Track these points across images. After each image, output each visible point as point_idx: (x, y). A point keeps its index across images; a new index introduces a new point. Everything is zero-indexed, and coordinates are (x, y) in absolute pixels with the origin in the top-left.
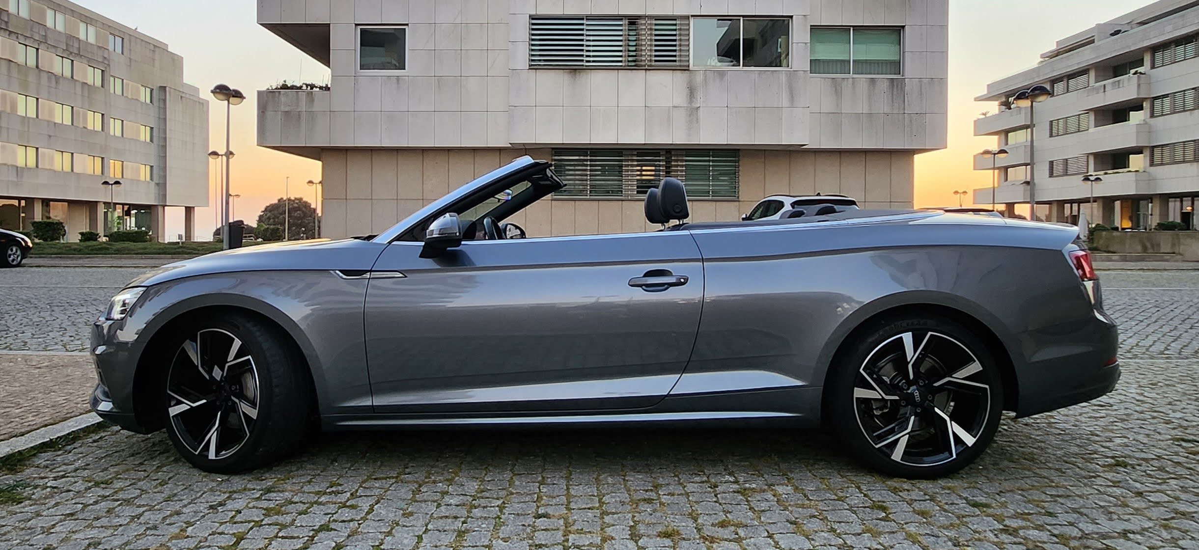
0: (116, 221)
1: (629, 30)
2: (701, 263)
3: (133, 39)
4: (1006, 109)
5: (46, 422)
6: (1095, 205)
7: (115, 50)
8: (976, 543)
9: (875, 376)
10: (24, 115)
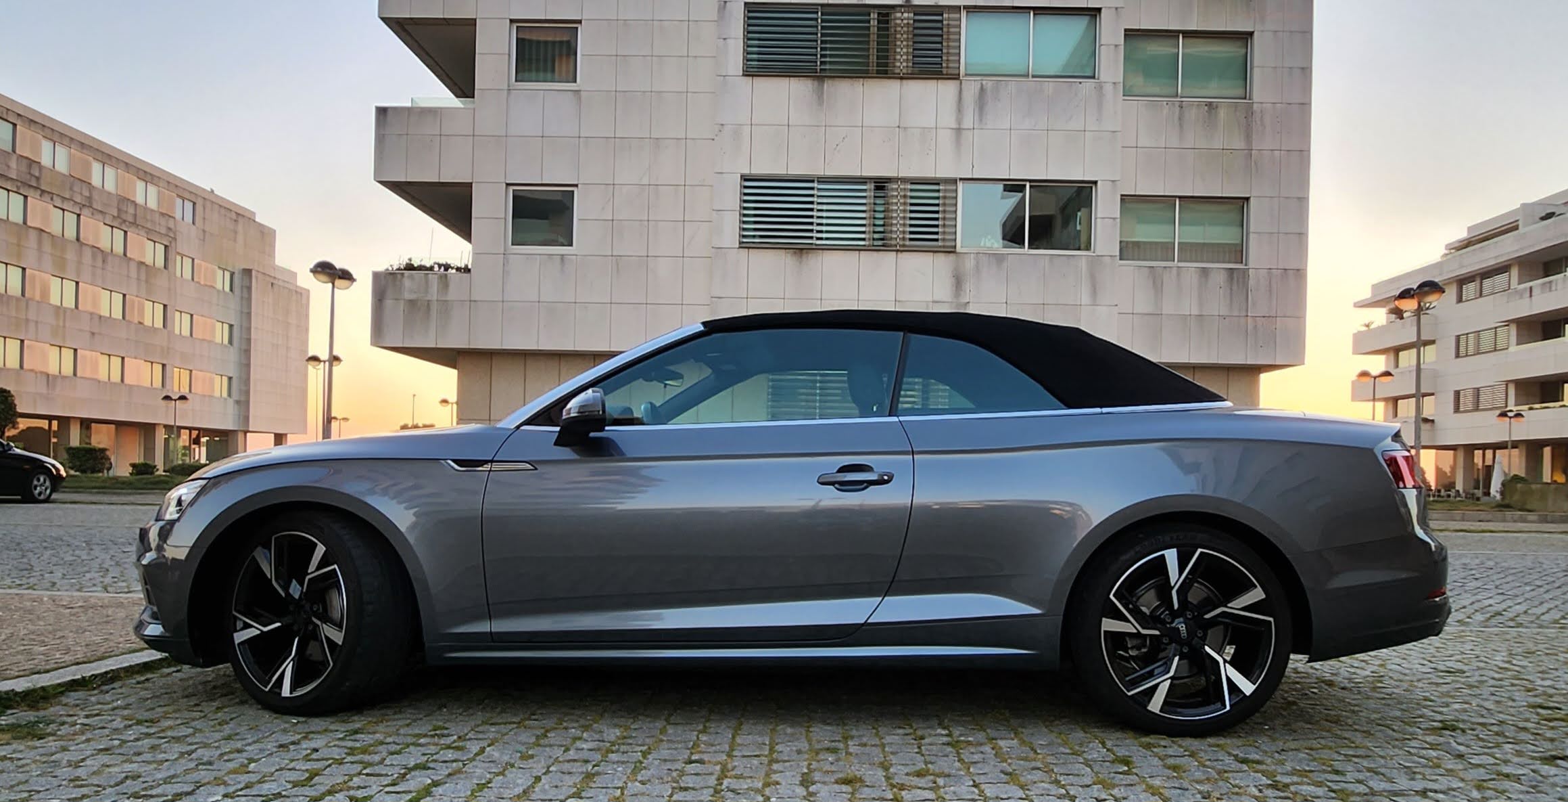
0: (181, 452)
1: (875, 197)
2: (911, 457)
3: (208, 204)
4: (1396, 318)
5: (77, 660)
6: (1515, 452)
7: (183, 219)
8: (1232, 796)
9: (1131, 606)
10: (59, 304)
